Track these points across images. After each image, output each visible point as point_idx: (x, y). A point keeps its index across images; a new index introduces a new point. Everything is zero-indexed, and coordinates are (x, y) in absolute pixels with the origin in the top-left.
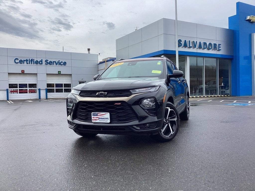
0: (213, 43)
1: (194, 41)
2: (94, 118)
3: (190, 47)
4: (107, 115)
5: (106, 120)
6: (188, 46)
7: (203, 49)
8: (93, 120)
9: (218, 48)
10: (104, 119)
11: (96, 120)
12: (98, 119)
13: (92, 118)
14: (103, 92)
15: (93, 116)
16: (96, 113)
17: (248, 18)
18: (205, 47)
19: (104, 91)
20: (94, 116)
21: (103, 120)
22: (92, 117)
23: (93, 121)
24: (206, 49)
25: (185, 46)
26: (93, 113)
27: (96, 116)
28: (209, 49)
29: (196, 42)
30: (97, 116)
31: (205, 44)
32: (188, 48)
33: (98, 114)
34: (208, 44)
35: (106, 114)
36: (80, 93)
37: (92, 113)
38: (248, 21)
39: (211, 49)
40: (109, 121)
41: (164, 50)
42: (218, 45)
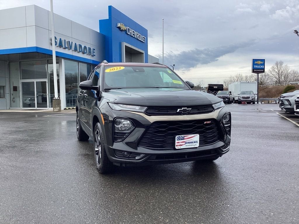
0: (87, 47)
1: (69, 42)
2: (178, 143)
3: (65, 48)
4: (196, 138)
5: (194, 144)
6: (64, 47)
7: (78, 52)
8: (177, 146)
9: (92, 53)
10: (192, 142)
11: (181, 145)
12: (184, 143)
13: (176, 143)
14: (186, 108)
15: (178, 140)
16: (182, 136)
17: (119, 25)
18: (80, 50)
19: (188, 107)
20: (180, 140)
21: (191, 144)
22: (176, 141)
23: (176, 148)
24: (81, 53)
25: (61, 46)
26: (178, 136)
27: (182, 139)
28: (84, 53)
29: (72, 42)
30: (184, 139)
31: (80, 46)
32: (64, 48)
33: (185, 138)
34: (83, 47)
35: (194, 136)
36: (147, 110)
37: (176, 137)
38: (118, 29)
39: (86, 53)
40: (197, 145)
41: (36, 47)
42: (92, 49)
